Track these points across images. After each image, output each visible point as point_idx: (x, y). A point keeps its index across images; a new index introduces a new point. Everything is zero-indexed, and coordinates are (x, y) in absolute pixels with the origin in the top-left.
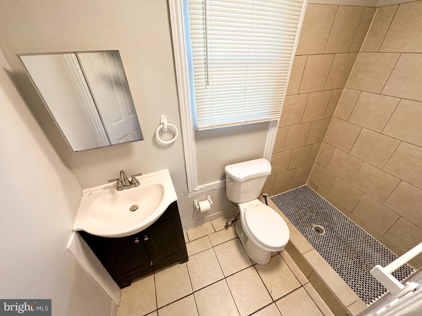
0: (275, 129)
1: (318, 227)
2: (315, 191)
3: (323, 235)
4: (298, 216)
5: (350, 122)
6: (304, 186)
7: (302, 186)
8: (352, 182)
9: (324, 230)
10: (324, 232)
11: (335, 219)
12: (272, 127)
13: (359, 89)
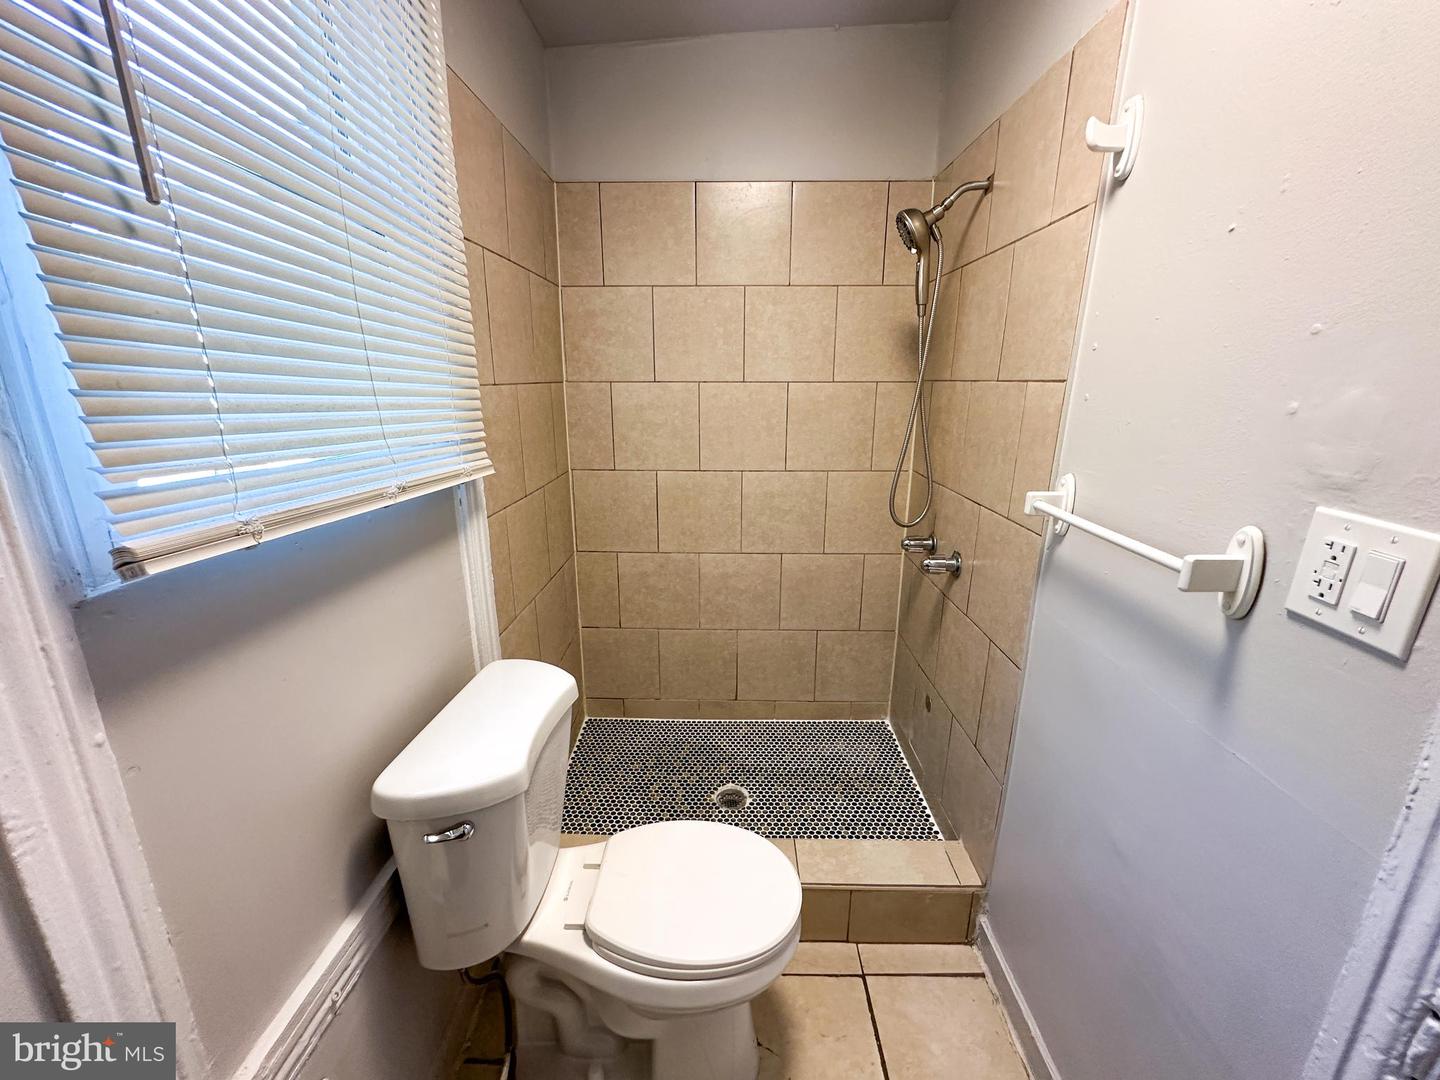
0: (478, 521)
1: (723, 794)
2: (624, 716)
3: (749, 800)
4: (663, 811)
5: (622, 467)
6: (584, 725)
7: (582, 731)
8: (703, 621)
9: (739, 788)
10: (745, 792)
11: (724, 743)
12: (470, 513)
13: (604, 379)
